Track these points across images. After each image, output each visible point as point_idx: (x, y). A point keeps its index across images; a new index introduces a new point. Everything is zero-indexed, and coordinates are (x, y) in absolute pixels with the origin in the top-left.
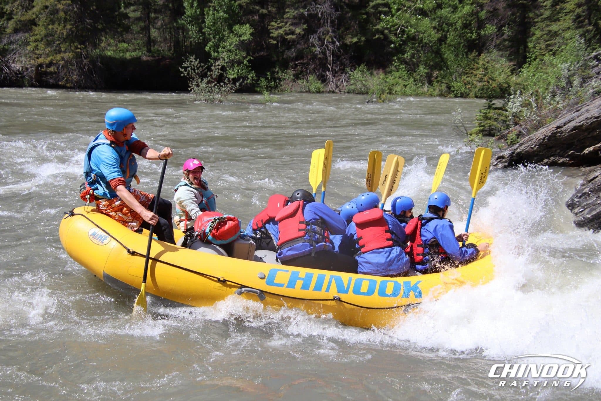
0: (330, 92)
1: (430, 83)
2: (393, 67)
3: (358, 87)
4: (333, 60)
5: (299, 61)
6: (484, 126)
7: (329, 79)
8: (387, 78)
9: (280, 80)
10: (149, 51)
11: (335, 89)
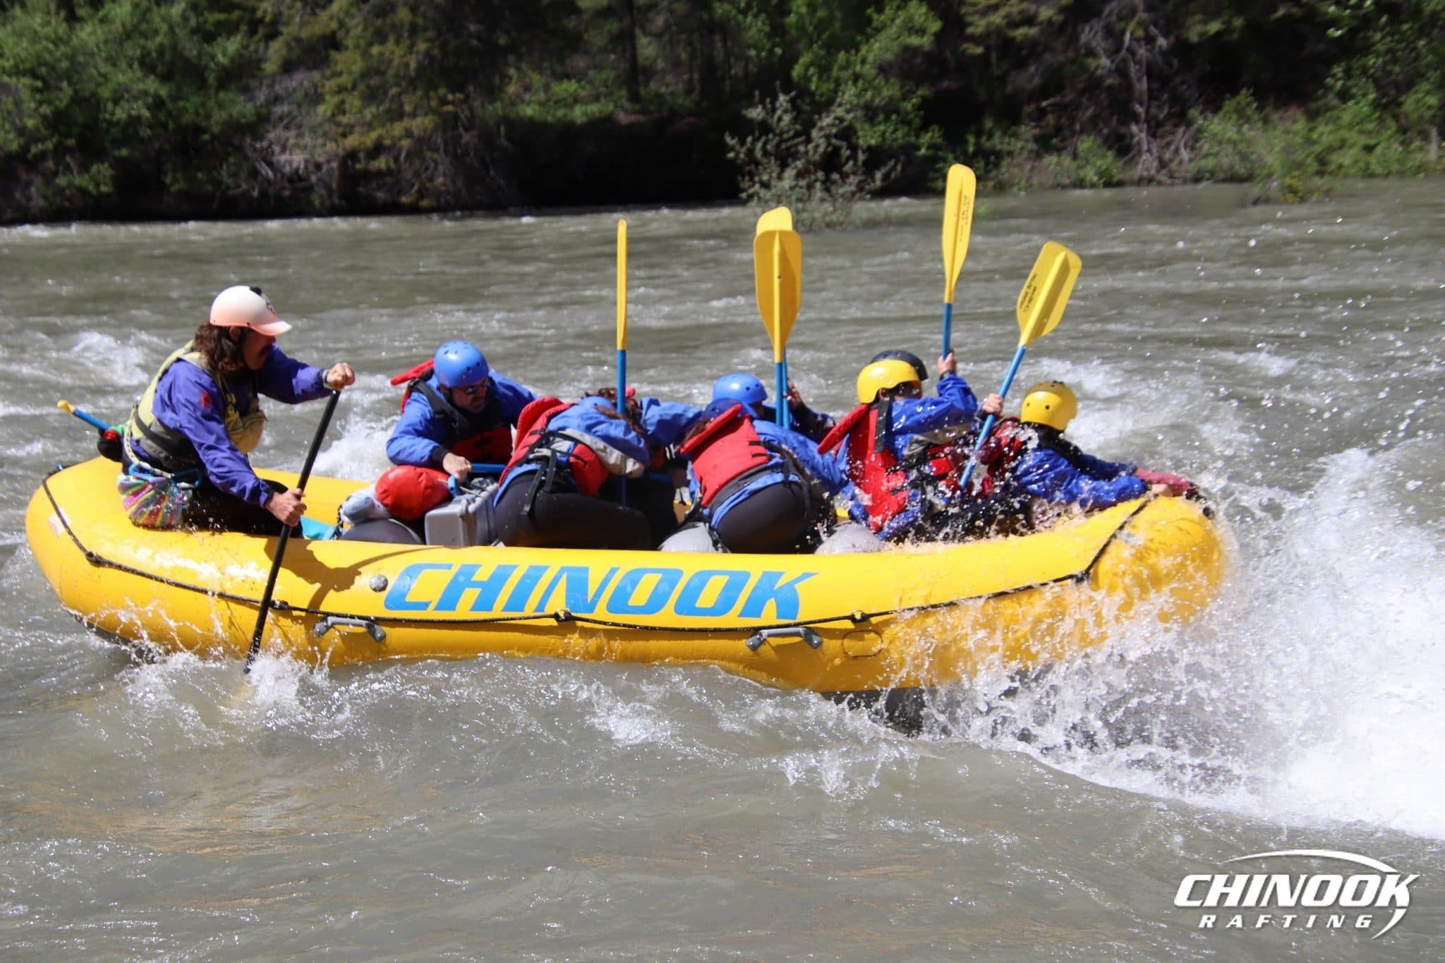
0: (1140, 182)
2: (1331, 96)
3: (1226, 161)
4: (1150, 90)
5: (1051, 101)
7: (1139, 143)
8: (1311, 130)
9: (999, 155)
10: (634, 97)
11: (1158, 171)
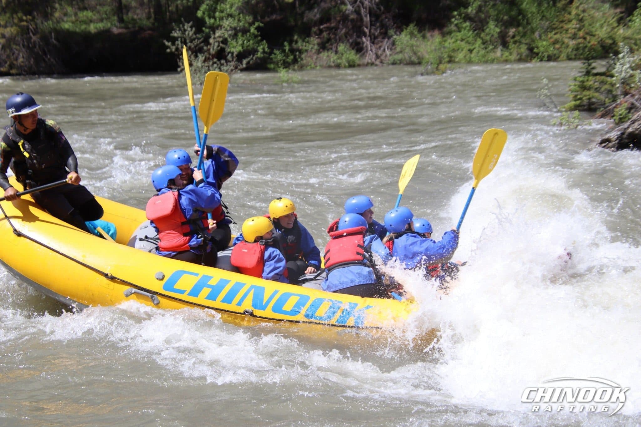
0: (368, 65)
1: (505, 44)
2: (452, 26)
3: (406, 56)
4: (370, 20)
5: (325, 25)
6: (580, 99)
7: (367, 46)
8: (445, 41)
9: (300, 52)
11: (376, 60)
